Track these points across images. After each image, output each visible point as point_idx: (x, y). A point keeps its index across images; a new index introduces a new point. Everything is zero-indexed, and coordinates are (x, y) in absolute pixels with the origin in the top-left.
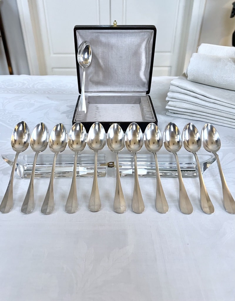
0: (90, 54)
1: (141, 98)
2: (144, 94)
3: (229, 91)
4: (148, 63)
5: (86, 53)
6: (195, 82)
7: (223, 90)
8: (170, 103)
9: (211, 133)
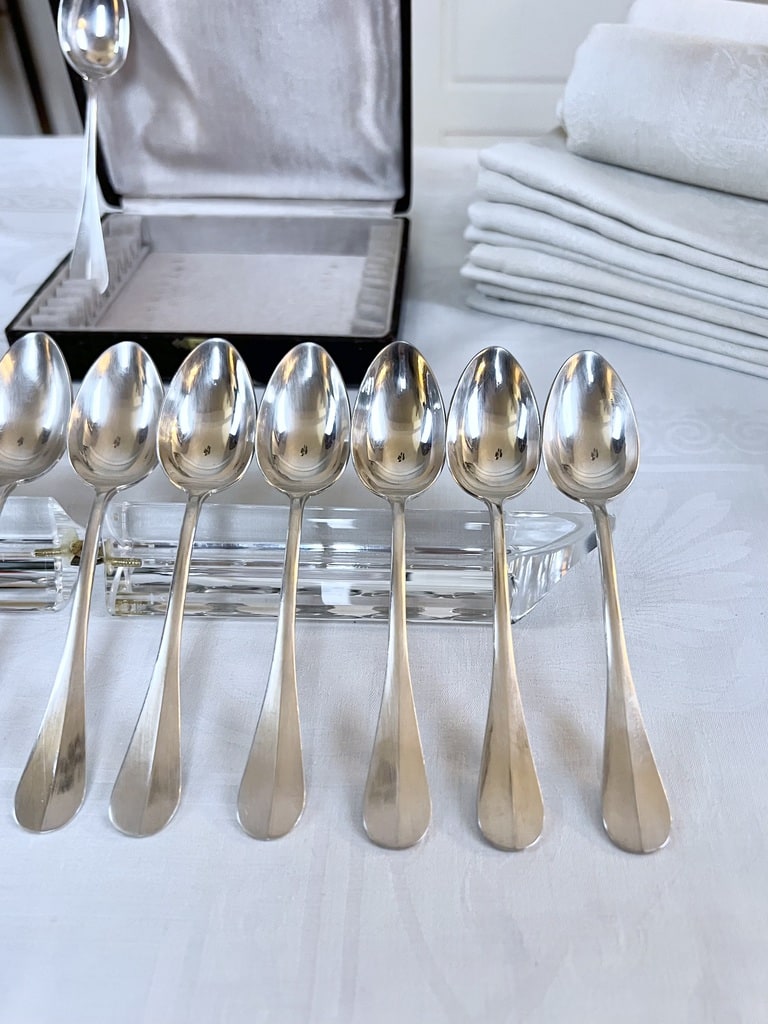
0: (122, 15)
1: (374, 228)
2: (386, 212)
3: (742, 203)
4: (387, 66)
5: (101, 10)
6: (598, 159)
7: (718, 197)
8: (477, 252)
9: (595, 399)
